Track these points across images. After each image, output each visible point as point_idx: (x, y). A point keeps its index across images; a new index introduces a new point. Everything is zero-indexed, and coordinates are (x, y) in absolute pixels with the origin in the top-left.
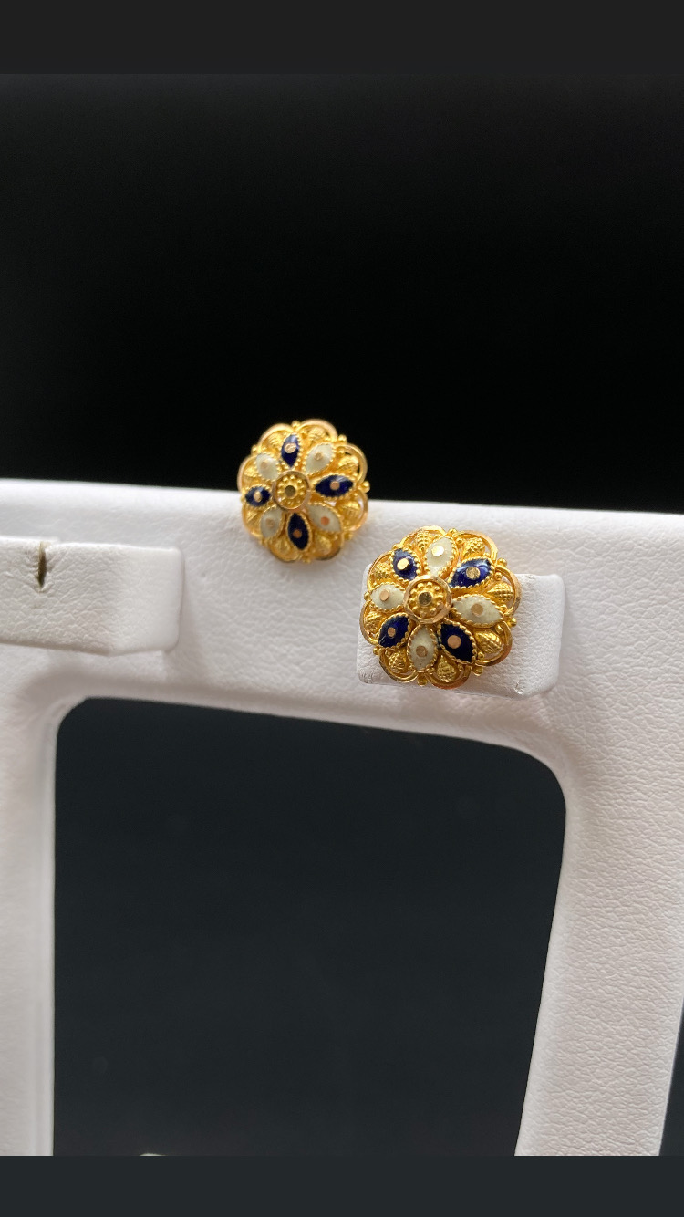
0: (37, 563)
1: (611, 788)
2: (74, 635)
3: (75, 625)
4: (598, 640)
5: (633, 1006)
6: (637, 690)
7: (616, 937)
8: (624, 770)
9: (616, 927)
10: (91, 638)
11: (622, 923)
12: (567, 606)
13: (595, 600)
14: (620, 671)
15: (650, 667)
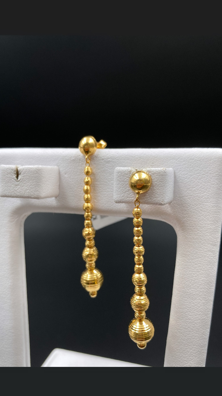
0: (16, 172)
1: (191, 231)
2: (28, 194)
3: (28, 191)
4: (185, 187)
5: (200, 294)
6: (197, 201)
7: (194, 274)
8: (194, 225)
9: (194, 271)
10: (33, 194)
11: (195, 270)
12: (175, 177)
13: (183, 175)
14: (191, 195)
15: (200, 194)
